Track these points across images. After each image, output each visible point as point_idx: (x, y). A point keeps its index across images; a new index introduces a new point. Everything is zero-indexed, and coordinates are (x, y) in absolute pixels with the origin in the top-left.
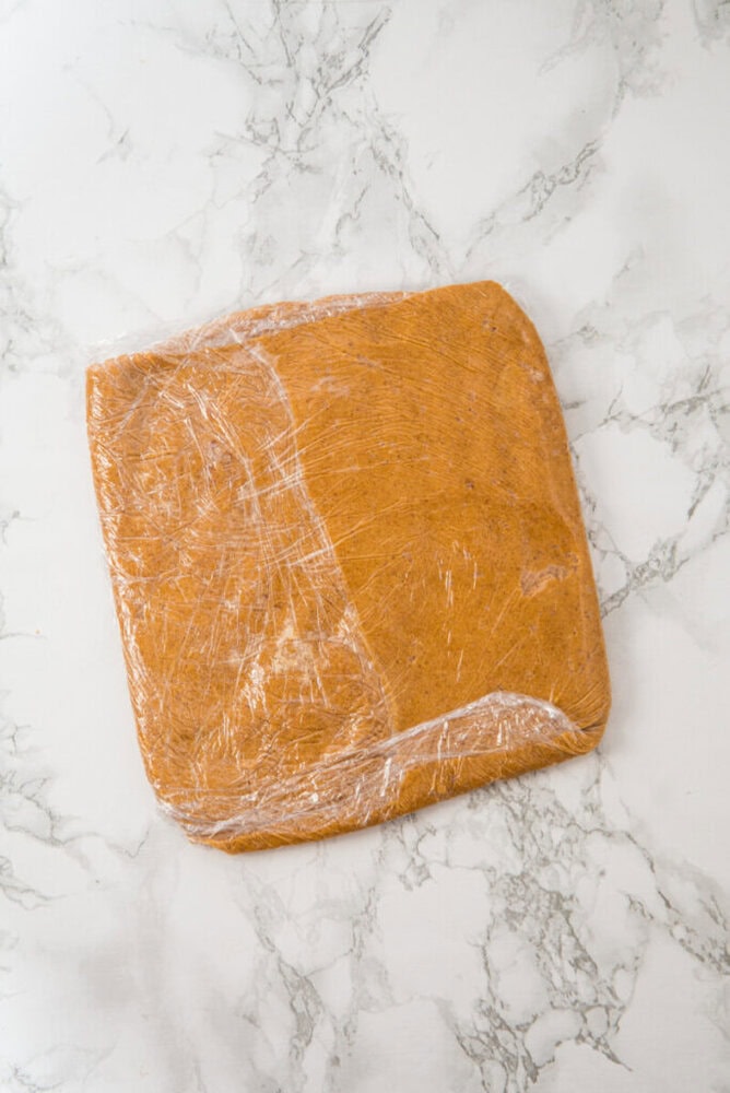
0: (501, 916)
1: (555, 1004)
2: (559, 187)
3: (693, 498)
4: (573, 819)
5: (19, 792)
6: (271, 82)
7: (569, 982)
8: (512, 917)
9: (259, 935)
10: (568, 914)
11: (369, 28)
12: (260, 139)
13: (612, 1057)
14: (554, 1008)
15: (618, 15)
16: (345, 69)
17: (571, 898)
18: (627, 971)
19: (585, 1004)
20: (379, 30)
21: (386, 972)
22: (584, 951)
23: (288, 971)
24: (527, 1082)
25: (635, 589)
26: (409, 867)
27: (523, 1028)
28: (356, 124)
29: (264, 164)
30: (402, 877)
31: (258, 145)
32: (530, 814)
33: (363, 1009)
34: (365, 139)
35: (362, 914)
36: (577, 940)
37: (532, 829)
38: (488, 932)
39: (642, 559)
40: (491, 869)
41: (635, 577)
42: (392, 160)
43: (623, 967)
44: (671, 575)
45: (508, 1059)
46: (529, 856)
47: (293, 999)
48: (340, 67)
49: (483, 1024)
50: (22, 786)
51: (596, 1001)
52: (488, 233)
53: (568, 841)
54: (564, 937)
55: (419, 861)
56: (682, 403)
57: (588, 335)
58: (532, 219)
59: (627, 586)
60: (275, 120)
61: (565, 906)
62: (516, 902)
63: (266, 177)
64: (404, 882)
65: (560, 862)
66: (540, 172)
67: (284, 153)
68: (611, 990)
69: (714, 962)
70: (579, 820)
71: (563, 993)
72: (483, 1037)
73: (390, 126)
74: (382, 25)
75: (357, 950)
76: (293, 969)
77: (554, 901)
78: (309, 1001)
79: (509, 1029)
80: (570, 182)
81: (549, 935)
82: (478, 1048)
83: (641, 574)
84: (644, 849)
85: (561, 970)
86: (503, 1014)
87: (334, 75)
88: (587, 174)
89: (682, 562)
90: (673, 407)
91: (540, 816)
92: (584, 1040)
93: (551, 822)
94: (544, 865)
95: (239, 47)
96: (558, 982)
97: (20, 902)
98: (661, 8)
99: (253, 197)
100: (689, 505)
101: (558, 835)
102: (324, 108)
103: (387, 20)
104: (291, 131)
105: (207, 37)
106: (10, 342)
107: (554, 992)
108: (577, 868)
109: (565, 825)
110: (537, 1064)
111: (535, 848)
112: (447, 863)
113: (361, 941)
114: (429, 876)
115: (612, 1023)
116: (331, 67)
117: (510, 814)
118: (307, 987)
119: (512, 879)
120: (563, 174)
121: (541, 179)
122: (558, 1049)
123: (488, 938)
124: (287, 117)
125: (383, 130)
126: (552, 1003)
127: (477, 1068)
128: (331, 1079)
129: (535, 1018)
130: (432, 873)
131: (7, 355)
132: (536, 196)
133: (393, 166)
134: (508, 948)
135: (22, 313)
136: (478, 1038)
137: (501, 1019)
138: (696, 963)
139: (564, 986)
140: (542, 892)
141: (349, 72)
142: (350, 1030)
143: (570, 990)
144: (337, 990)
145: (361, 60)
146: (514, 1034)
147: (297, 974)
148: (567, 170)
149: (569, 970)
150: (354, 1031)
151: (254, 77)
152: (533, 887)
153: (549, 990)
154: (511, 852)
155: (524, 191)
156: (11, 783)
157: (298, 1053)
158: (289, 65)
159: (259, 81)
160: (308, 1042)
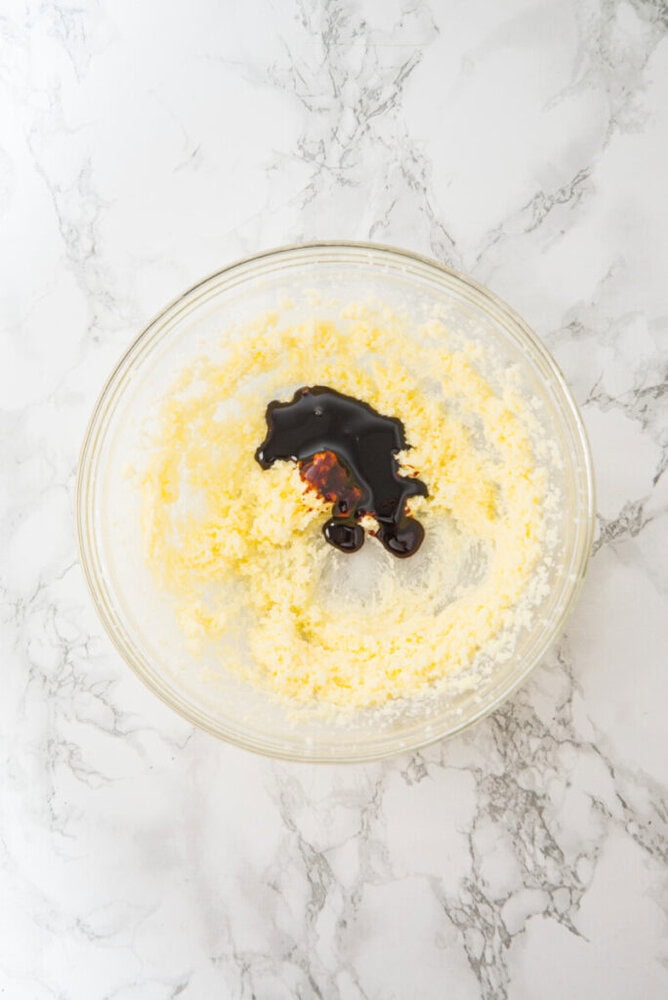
0: (485, 809)
1: (528, 884)
2: (556, 206)
3: (658, 468)
4: (548, 731)
5: (89, 690)
6: (320, 110)
7: (539, 866)
8: (494, 811)
9: (283, 817)
10: (540, 810)
11: (403, 68)
12: (308, 157)
13: (573, 930)
14: (526, 887)
15: (611, 64)
16: (381, 102)
17: (544, 796)
18: (589, 859)
19: (551, 885)
20: (411, 70)
21: (388, 852)
22: (553, 841)
23: (306, 848)
24: (501, 948)
25: (607, 542)
26: (410, 765)
27: (501, 903)
28: (389, 147)
29: (312, 177)
30: (404, 774)
31: (307, 162)
32: (512, 726)
33: (367, 881)
34: (396, 160)
35: (370, 803)
36: (548, 831)
37: (514, 738)
38: (474, 823)
39: (615, 518)
40: (479, 770)
41: (607, 531)
42: (418, 178)
43: (585, 856)
44: (637, 532)
45: (487, 928)
46: (511, 761)
47: (310, 871)
48: (378, 99)
49: (467, 898)
50: (93, 685)
51: (561, 882)
52: (495, 241)
53: (543, 749)
54: (537, 829)
55: (419, 761)
56: (652, 388)
57: (576, 329)
58: (533, 232)
59: (601, 539)
60: (322, 141)
61: (539, 803)
62: (498, 798)
63: (313, 188)
64: (406, 778)
65: (534, 766)
66: (541, 193)
67: (329, 169)
68: (574, 874)
69: (661, 854)
70: (553, 733)
71: (534, 875)
72: (467, 909)
73: (417, 150)
74: (414, 66)
75: (364, 832)
76: (310, 846)
77: (530, 799)
78: (324, 874)
79: (488, 903)
80: (566, 201)
81: (525, 826)
82: (462, 918)
83: (612, 529)
84: (606, 758)
85: (533, 856)
86: (484, 890)
87: (372, 105)
88: (580, 195)
89: (647, 521)
90: (644, 392)
91: (521, 728)
92: (550, 915)
93: (530, 732)
94: (522, 769)
95: (294, 80)
96: (530, 865)
97: (87, 781)
98: (647, 59)
99: (301, 206)
100: (654, 474)
101: (535, 744)
102: (363, 133)
103: (418, 62)
104: (335, 151)
105: (268, 70)
106: (96, 317)
107: (527, 874)
108: (550, 772)
109: (541, 736)
110: (511, 933)
111: (515, 754)
112: (442, 764)
113: (368, 826)
114: (426, 774)
115: (574, 901)
116: (370, 99)
117: (496, 725)
118: (322, 862)
119: (495, 779)
120: (560, 195)
121: (541, 198)
122: (528, 922)
123: (474, 827)
124: (332, 139)
125: (411, 152)
126: (524, 883)
127: (460, 934)
128: (339, 939)
129: (510, 895)
130: (429, 772)
131: (93, 329)
132: (537, 212)
133: (418, 183)
134: (490, 835)
135: (107, 293)
136: (462, 910)
137: (482, 895)
138: (645, 854)
139: (535, 870)
140: (520, 791)
141: (385, 104)
142: (356, 900)
143: (539, 872)
144: (346, 866)
145: (396, 94)
146: (492, 907)
147: (312, 849)
149: (540, 856)
150: (360, 900)
151: (306, 106)
152: (513, 787)
153: (523, 872)
154: (495, 756)
155: (527, 207)
156: (82, 683)
157: (312, 916)
158: (336, 96)
159: (310, 109)
160: (321, 907)
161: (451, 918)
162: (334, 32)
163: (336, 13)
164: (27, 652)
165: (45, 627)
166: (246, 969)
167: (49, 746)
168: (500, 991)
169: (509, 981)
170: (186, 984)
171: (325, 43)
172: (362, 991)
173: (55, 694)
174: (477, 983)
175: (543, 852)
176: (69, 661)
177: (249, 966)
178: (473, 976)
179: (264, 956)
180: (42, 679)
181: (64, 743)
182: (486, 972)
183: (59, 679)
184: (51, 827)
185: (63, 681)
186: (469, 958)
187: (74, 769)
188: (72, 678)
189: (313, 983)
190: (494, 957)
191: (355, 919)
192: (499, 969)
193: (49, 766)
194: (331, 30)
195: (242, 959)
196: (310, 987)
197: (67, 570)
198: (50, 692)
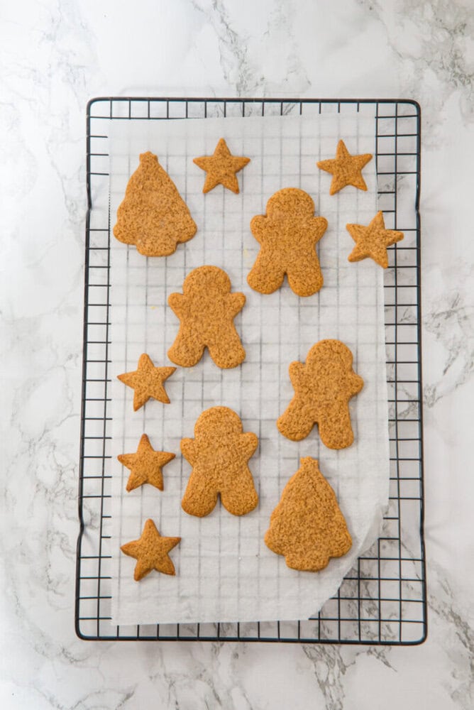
161: (307, 653)
162: (244, 83)
163: (245, 71)
164: (36, 474)
165: (48, 457)
166: (172, 684)
167: (48, 534)
168: (338, 703)
169: (344, 696)
170: (132, 694)
171: (238, 90)
172: (248, 700)
173: (53, 501)
174: (323, 696)
175: (368, 612)
176: (62, 480)
177: (174, 682)
178: (320, 692)
179: (184, 676)
180: (45, 491)
181: (58, 533)
182: (329, 690)
183: (56, 491)
184: (48, 587)
185: (58, 492)
186: (318, 681)
187: (63, 550)
188: (64, 491)
189: (215, 694)
190: (334, 680)
191: (244, 652)
192: (337, 688)
193: (47, 548)
194: (242, 82)
195: (170, 678)
196: (213, 697)
197: (63, 421)
198: (50, 500)
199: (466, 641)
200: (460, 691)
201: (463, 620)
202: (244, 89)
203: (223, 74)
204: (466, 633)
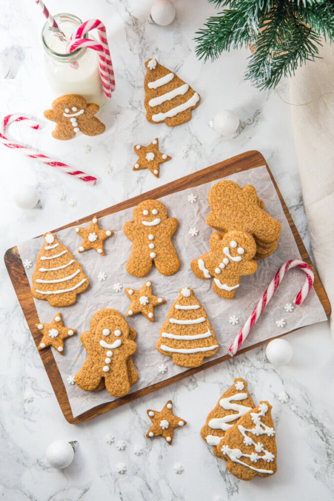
4: (253, 364)
6: (139, 87)
9: (132, 408)
11: (175, 68)
17: (252, 394)
20: (179, 68)
23: (143, 422)
26: (190, 382)
29: (136, 117)
30: (187, 386)
31: (134, 110)
32: (236, 362)
37: (237, 368)
40: (221, 383)
52: (220, 143)
53: (251, 372)
56: (293, 206)
58: (237, 138)
60: (140, 101)
63: (136, 122)
69: (307, 419)
74: (180, 67)
80: (251, 124)
84: (280, 376)
88: (257, 121)
91: (240, 363)
95: (127, 75)
97: (40, 395)
99: (132, 130)
101: (247, 370)
103: (182, 65)
106: (39, 183)
108: (254, 383)
109: (249, 366)
111: (238, 375)
112: (204, 381)
120: (248, 121)
121: (240, 123)
127: (216, 460)
128: (159, 465)
130: (198, 385)
131: (38, 188)
132: (238, 129)
138: (300, 419)
147: (146, 423)
148: (250, 120)
151: (132, 85)
154: (229, 376)
157: (146, 454)
159: (134, 87)
160: (150, 450)
161: (211, 452)
162: (144, 53)
163: (144, 45)
164: (11, 336)
165: (19, 324)
166: (116, 480)
167: (22, 379)
168: (235, 486)
169: (239, 481)
170: (89, 489)
171: (140, 58)
172: (171, 488)
173: (24, 355)
174: (224, 482)
176: (30, 340)
177: (118, 479)
178: (222, 479)
180: (18, 348)
181: (29, 378)
182: (228, 477)
184: (24, 417)
185: (28, 349)
186: (220, 471)
187: (34, 390)
188: (32, 348)
189: (148, 486)
191: (166, 455)
193: (22, 389)
194: (143, 52)
195: (114, 476)
196: (146, 487)
198: (22, 354)
199: (323, 437)
200: (320, 472)
201: (319, 422)
202: (145, 58)
203: (129, 48)
204: (322, 431)
